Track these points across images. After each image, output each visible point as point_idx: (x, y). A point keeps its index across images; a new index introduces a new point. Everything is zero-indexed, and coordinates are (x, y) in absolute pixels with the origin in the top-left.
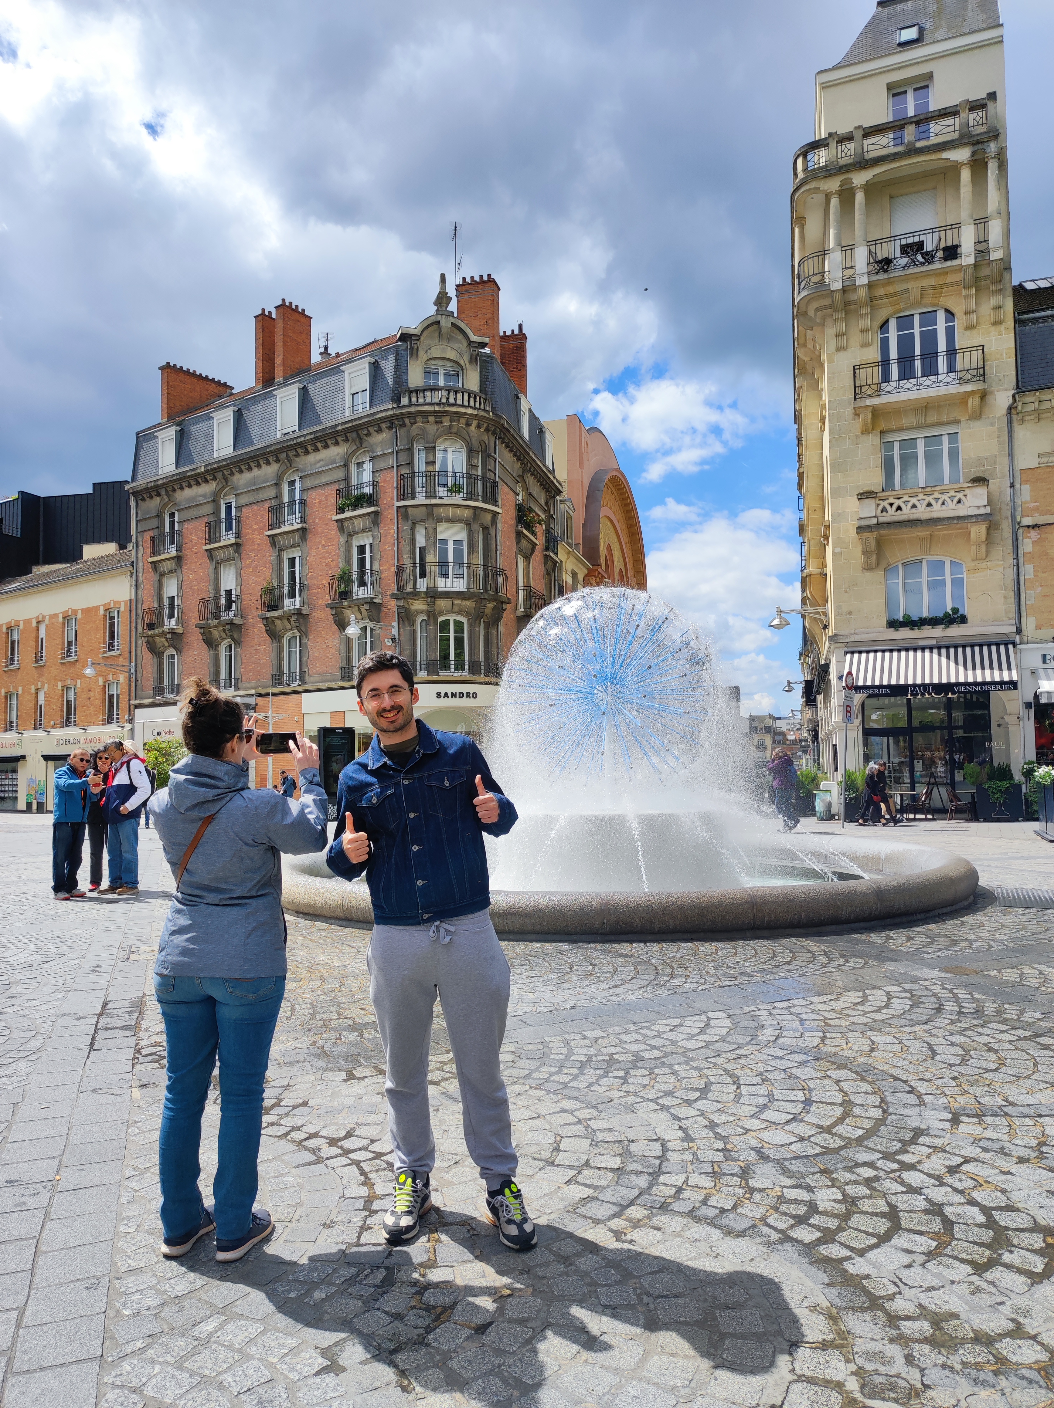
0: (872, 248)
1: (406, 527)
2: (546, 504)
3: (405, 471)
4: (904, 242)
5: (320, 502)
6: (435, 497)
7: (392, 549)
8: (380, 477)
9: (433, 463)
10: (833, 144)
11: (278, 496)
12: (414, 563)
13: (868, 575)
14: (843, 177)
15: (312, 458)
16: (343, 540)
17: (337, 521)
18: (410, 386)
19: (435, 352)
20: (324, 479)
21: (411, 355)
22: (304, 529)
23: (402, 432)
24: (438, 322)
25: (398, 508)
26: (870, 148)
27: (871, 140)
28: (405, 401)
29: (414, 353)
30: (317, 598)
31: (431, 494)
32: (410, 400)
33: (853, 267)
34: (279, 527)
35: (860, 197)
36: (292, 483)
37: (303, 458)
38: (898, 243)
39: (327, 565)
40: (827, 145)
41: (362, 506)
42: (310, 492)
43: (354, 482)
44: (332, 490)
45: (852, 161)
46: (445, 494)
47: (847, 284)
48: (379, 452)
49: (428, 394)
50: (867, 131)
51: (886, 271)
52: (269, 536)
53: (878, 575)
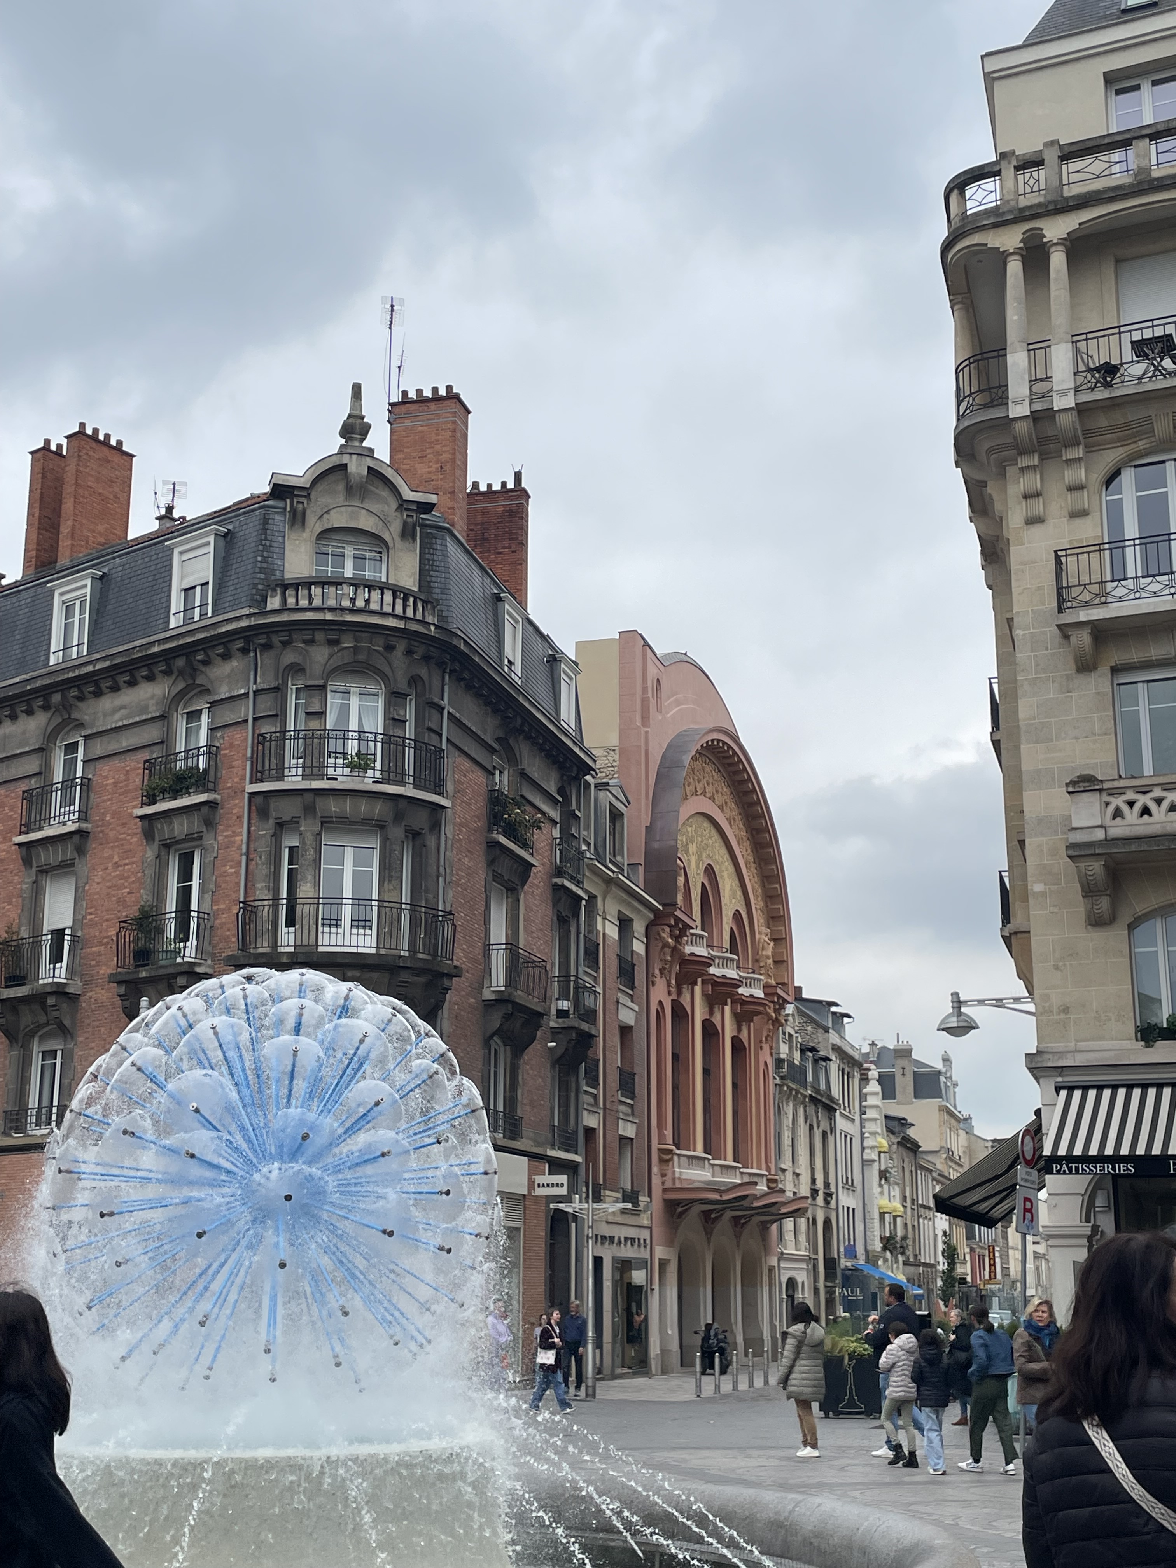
0: (1082, 345)
1: (265, 831)
2: (561, 791)
3: (267, 728)
4: (1137, 336)
5: (115, 784)
6: (322, 777)
7: (237, 873)
8: (223, 739)
9: (321, 714)
10: (1008, 171)
11: (45, 772)
12: (276, 899)
13: (1098, 936)
14: (1027, 226)
15: (107, 703)
16: (150, 854)
17: (141, 818)
18: (288, 576)
19: (338, 519)
20: (126, 741)
21: (293, 523)
22: (81, 833)
23: (266, 660)
24: (345, 466)
25: (252, 794)
26: (1074, 177)
27: (1075, 165)
28: (274, 603)
29: (298, 519)
30: (98, 964)
31: (314, 770)
32: (284, 601)
33: (1048, 378)
34: (40, 829)
35: (1058, 260)
36: (72, 748)
37: (92, 702)
38: (1126, 339)
39: (119, 901)
40: (998, 173)
41: (189, 794)
42: (100, 765)
43: (180, 746)
44: (136, 762)
45: (1042, 200)
46: (339, 771)
47: (1038, 406)
48: (224, 692)
49: (316, 591)
50: (1067, 150)
51: (1108, 385)
52: (20, 845)
53: (1117, 935)
